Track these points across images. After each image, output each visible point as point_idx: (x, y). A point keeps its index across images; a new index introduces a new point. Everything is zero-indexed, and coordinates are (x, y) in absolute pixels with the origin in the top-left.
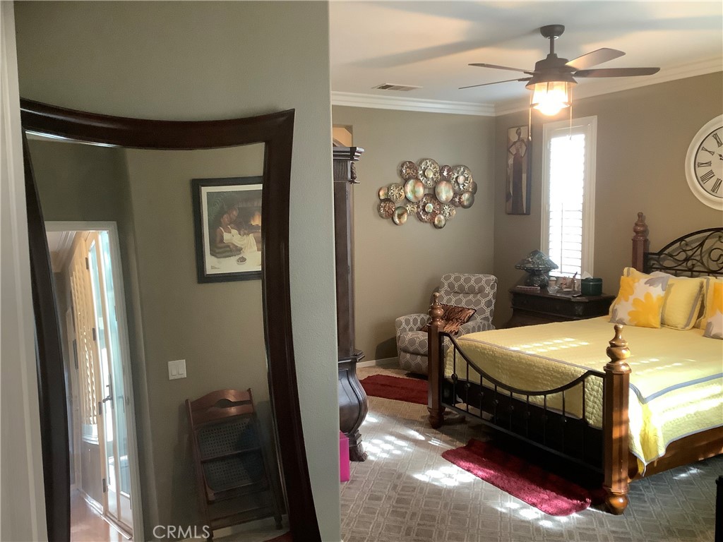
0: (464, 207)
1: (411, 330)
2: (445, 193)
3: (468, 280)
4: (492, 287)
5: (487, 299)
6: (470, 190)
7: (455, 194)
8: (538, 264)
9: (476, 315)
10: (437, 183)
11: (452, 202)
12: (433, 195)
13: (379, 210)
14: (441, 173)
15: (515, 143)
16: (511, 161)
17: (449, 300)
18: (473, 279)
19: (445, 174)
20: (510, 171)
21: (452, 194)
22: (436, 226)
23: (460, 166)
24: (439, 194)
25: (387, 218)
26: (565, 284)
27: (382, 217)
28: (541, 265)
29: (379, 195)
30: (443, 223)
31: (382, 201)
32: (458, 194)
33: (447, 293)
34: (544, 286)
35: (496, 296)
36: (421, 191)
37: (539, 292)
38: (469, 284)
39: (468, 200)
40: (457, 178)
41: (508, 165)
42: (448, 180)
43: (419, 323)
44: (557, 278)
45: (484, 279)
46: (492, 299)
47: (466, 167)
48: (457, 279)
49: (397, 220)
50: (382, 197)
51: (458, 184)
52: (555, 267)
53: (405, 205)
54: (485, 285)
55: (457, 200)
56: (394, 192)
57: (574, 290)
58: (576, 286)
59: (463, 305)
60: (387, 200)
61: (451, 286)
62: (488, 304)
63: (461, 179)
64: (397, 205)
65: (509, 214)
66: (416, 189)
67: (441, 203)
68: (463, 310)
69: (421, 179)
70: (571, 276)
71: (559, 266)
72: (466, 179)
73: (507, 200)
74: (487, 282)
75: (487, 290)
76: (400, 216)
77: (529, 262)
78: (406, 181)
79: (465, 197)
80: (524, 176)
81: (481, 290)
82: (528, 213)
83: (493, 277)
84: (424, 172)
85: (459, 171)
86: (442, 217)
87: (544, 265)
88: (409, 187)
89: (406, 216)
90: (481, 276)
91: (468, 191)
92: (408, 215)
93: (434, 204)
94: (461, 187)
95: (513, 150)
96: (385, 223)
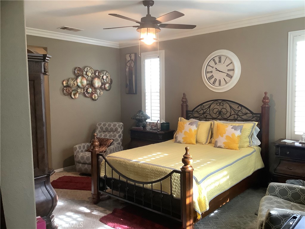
0: (107, 90)
1: (82, 151)
2: (97, 83)
3: (109, 125)
4: (121, 129)
5: (119, 134)
6: (109, 82)
7: (102, 84)
8: (142, 117)
9: (114, 142)
10: (93, 78)
11: (101, 88)
12: (91, 84)
13: (63, 91)
14: (95, 74)
15: (129, 61)
16: (127, 70)
17: (101, 135)
18: (112, 124)
19: (97, 74)
20: (127, 74)
21: (100, 84)
22: (93, 100)
23: (104, 71)
24: (94, 84)
25: (67, 95)
26: (154, 126)
27: (65, 95)
28: (143, 117)
29: (63, 84)
30: (97, 98)
31: (65, 87)
32: (103, 84)
33: (100, 132)
34: (144, 126)
35: (123, 132)
36: (85, 82)
37: (142, 129)
38: (110, 127)
39: (108, 87)
40: (103, 76)
41: (126, 71)
42: (98, 77)
43: (86, 148)
44: (150, 123)
45: (117, 125)
46: (121, 134)
47: (107, 72)
48: (104, 125)
49: (73, 96)
50: (65, 85)
51: (103, 79)
52: (149, 118)
53: (77, 89)
54: (118, 128)
55: (103, 87)
56: (71, 82)
57: (157, 128)
58: (158, 126)
59: (108, 137)
60: (68, 86)
61: (102, 128)
62: (120, 136)
63: (105, 77)
64: (73, 89)
65: (127, 94)
66: (83, 81)
67: (95, 88)
68: (108, 140)
69: (85, 76)
70: (156, 122)
71: (151, 117)
72: (107, 77)
73: (126, 87)
74: (119, 126)
75: (119, 129)
76: (75, 95)
77: (137, 116)
78: (77, 77)
79: (107, 85)
80: (134, 76)
81: (116, 130)
82: (136, 93)
83: (121, 123)
84: (86, 73)
85: (103, 73)
86: (96, 95)
87: (144, 117)
88: (79, 80)
89: (78, 94)
90: (116, 123)
91: (108, 83)
92: (79, 94)
93: (92, 89)
94: (105, 81)
95: (128, 64)
96: (67, 98)
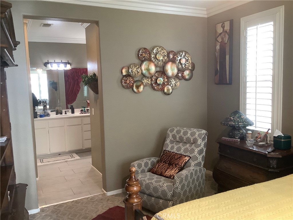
0: (186, 80)
2: (171, 69)
3: (185, 133)
4: (203, 139)
5: (199, 149)
6: (190, 68)
7: (179, 70)
8: (238, 122)
9: (191, 161)
10: (165, 63)
11: (177, 77)
12: (162, 72)
13: (122, 82)
14: (168, 56)
15: (221, 34)
16: (218, 47)
17: (172, 148)
18: (190, 132)
19: (171, 56)
20: (217, 54)
21: (176, 71)
22: (165, 94)
23: (182, 51)
24: (167, 71)
25: (127, 88)
27: (125, 88)
28: (240, 122)
29: (122, 73)
30: (171, 91)
31: (124, 76)
32: (181, 71)
33: (172, 142)
35: (208, 145)
36: (153, 69)
38: (187, 136)
39: (188, 75)
40: (180, 60)
41: (216, 50)
42: (173, 61)
45: (197, 133)
46: (204, 148)
47: (186, 53)
48: (178, 132)
49: (135, 90)
50: (124, 73)
51: (181, 64)
52: (251, 125)
53: (142, 78)
54: (198, 138)
55: (180, 75)
56: (134, 70)
59: (182, 152)
60: (128, 75)
61: (174, 136)
62: (200, 152)
63: (183, 61)
64: (135, 79)
65: (217, 84)
66: (150, 68)
67: (168, 78)
68: (181, 156)
69: (154, 61)
71: (254, 123)
72: (187, 60)
73: (216, 74)
74: (200, 135)
75: (200, 141)
76: (138, 87)
77: (231, 120)
78: (142, 62)
79: (186, 73)
81: (195, 141)
82: (230, 84)
83: (204, 132)
84: (156, 56)
85: (181, 55)
86: (170, 87)
87: (243, 122)
88: (144, 67)
89: (142, 87)
90: (195, 130)
91: (188, 69)
92: (144, 86)
93: (164, 78)
94: (183, 66)
95: (220, 40)
96: (128, 92)
